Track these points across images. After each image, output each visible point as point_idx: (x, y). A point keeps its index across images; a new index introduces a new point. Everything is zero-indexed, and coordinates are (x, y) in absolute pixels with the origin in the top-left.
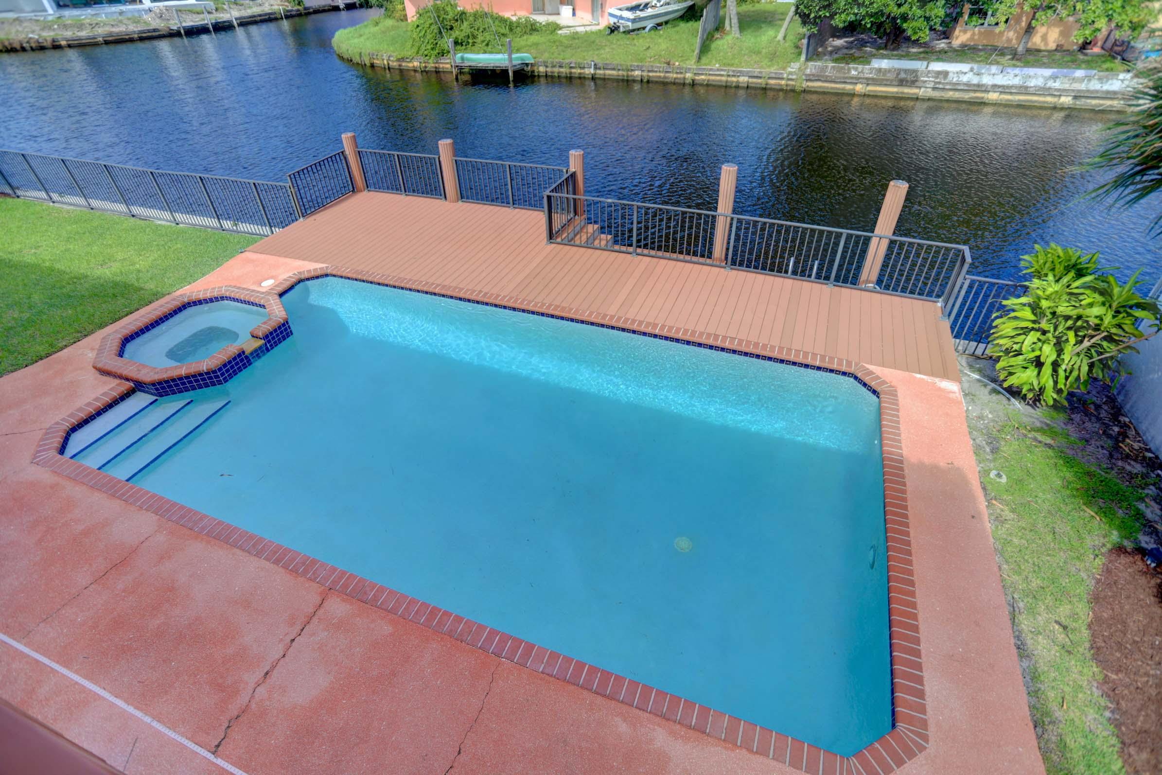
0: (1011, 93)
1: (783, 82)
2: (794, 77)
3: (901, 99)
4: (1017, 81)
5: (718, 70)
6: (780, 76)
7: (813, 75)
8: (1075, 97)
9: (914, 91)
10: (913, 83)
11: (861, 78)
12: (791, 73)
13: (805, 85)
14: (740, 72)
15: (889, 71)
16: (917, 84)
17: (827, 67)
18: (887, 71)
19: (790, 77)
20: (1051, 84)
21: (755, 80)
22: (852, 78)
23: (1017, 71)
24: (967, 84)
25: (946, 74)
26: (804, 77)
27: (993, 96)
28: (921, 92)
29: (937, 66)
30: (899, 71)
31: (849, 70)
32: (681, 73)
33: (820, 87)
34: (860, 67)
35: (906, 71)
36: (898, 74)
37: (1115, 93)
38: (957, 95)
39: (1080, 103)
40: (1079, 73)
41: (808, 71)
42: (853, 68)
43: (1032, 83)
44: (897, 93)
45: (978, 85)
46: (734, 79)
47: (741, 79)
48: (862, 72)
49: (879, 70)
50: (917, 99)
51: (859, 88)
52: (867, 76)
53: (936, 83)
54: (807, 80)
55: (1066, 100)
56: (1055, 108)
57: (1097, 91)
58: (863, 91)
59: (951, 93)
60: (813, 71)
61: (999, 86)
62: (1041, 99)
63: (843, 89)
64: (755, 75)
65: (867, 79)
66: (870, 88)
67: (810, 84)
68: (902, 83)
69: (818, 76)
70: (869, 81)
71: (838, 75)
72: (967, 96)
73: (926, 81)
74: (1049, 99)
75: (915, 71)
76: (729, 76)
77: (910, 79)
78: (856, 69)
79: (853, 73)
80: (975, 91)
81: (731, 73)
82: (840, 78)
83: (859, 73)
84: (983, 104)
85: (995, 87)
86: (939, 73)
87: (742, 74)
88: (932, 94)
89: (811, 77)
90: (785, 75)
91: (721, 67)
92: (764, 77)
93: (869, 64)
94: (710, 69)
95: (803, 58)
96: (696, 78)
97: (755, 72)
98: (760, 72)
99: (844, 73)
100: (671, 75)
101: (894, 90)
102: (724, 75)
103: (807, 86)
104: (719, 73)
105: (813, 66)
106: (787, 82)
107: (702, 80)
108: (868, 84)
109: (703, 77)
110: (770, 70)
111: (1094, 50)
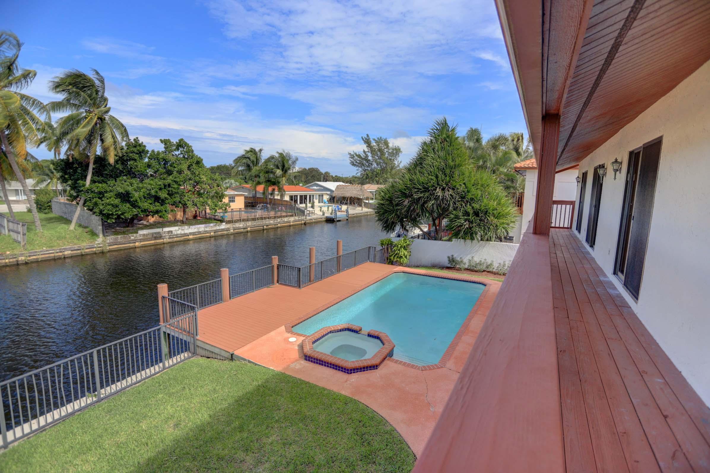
0: (196, 235)
1: (95, 249)
2: (101, 245)
3: (157, 245)
4: (196, 230)
5: (47, 251)
6: (93, 246)
7: (112, 243)
8: (214, 232)
9: (162, 240)
10: (161, 237)
11: (136, 240)
12: (99, 244)
13: (108, 248)
14: (64, 249)
15: (148, 234)
16: (162, 238)
17: (118, 238)
18: (147, 235)
19: (99, 246)
20: (206, 229)
21: (75, 252)
22: (132, 240)
23: (194, 227)
24: (181, 234)
25: (172, 232)
26: (107, 244)
27: (191, 237)
28: (165, 240)
29: (166, 229)
30: (153, 234)
31: (130, 237)
32: (15, 258)
33: (117, 248)
34: (135, 235)
35: (155, 233)
36: (153, 235)
37: (224, 229)
38: (178, 239)
39: (216, 234)
40: (212, 225)
41: (108, 241)
42: (132, 236)
43: (201, 230)
44: (155, 243)
45: (185, 234)
46: (61, 254)
47: (66, 253)
49: (144, 235)
50: (164, 244)
51: (137, 244)
52: (139, 238)
53: (169, 236)
54: (109, 246)
55: (212, 234)
56: (210, 237)
57: (219, 229)
58: (140, 245)
59: (176, 239)
60: (111, 240)
61: (192, 233)
62: (205, 235)
63: (129, 246)
64: (76, 249)
65: (140, 239)
66: (142, 243)
67: (111, 247)
68: (156, 238)
69: (114, 243)
70: (141, 240)
71: (125, 240)
72: (182, 239)
73: (165, 236)
74: (207, 234)
75: (159, 233)
76: (57, 252)
77: (158, 236)
78: (133, 236)
79: (132, 238)
80: (184, 236)
81: (57, 251)
82: (127, 241)
83: (135, 237)
84: (189, 240)
85: (191, 234)
86: (169, 232)
87: (66, 249)
88: (169, 240)
89: (111, 244)
90: (96, 246)
91: (48, 249)
92: (83, 249)
93: (137, 233)
94: (41, 251)
95: (101, 235)
96: (28, 258)
97: (75, 247)
98: (78, 247)
99: (127, 239)
100: (4, 261)
101: (153, 242)
102: (53, 253)
103: (110, 249)
104: (48, 252)
105: (110, 239)
106: (97, 249)
107: (34, 259)
108: (141, 242)
109: (34, 257)
110: (84, 244)
111: (199, 218)
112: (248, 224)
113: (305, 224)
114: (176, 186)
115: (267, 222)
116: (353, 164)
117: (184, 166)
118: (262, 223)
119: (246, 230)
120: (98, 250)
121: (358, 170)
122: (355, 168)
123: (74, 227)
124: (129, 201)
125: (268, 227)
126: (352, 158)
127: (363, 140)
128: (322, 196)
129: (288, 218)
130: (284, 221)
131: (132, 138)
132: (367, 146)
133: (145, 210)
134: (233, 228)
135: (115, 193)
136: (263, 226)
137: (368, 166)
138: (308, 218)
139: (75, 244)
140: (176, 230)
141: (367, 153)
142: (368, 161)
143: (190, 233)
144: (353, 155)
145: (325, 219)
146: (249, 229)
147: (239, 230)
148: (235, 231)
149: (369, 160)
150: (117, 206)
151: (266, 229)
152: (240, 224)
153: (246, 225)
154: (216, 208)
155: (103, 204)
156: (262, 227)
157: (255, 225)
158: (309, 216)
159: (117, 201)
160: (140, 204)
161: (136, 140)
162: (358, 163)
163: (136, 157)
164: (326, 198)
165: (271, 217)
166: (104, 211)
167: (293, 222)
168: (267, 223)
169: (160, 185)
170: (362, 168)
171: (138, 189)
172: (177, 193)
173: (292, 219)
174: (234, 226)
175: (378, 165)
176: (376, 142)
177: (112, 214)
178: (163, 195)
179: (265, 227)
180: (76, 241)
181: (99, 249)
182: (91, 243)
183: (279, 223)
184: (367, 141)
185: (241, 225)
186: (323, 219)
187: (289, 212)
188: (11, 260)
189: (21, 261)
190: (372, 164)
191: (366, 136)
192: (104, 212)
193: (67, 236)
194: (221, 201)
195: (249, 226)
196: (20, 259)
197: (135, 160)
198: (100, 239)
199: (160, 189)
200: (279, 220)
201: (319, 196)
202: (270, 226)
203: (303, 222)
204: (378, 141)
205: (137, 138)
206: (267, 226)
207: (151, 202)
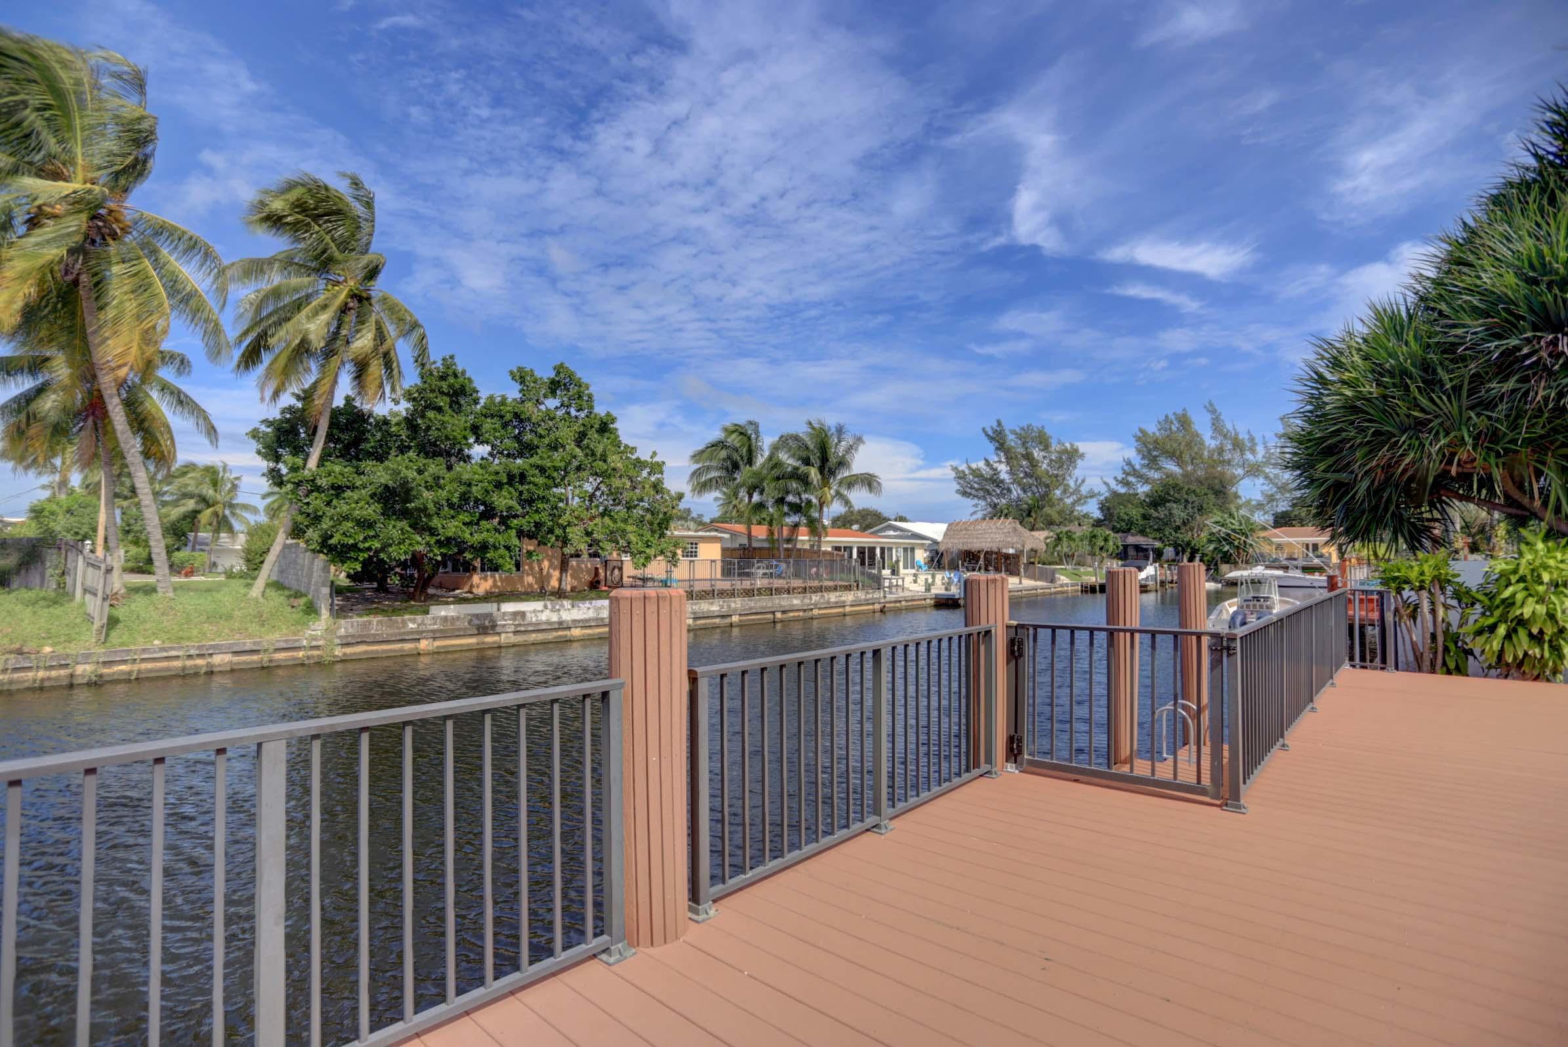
0: (591, 627)
1: (301, 654)
2: (321, 643)
3: (482, 650)
4: (591, 614)
5: (163, 649)
6: (296, 645)
7: (353, 636)
9: (496, 638)
10: (492, 629)
11: (422, 632)
12: (315, 638)
13: (338, 652)
14: (212, 647)
15: (458, 618)
16: (498, 629)
17: (370, 622)
18: (454, 619)
19: (314, 643)
21: (245, 658)
22: (412, 632)
23: (587, 604)
24: (548, 622)
25: (523, 614)
26: (338, 641)
27: (576, 632)
28: (504, 639)
29: (509, 607)
30: (470, 618)
31: (404, 623)
32: (68, 666)
33: (366, 652)
34: (419, 618)
35: (477, 616)
36: (472, 622)
38: (540, 637)
41: (342, 632)
42: (410, 620)
44: (475, 644)
45: (560, 623)
46: (200, 662)
47: (217, 659)
48: (423, 623)
49: (445, 619)
50: (500, 647)
51: (424, 645)
52: (432, 627)
53: (516, 626)
54: (343, 645)
58: (430, 648)
59: (534, 635)
60: (351, 630)
61: (579, 621)
63: (401, 650)
64: (247, 648)
65: (434, 631)
66: (438, 643)
67: (349, 650)
68: (479, 631)
69: (360, 636)
70: (435, 635)
71: (391, 631)
72: (550, 636)
73: (504, 626)
75: (489, 616)
76: (190, 657)
77: (485, 626)
78: (414, 621)
79: (411, 625)
80: (558, 629)
81: (192, 652)
82: (395, 635)
83: (419, 625)
84: (569, 641)
85: (576, 623)
86: (515, 614)
87: (219, 650)
88: (514, 639)
89: (350, 640)
90: (305, 643)
91: (167, 645)
92: (266, 650)
93: (427, 613)
94: (144, 650)
95: (325, 613)
96: (106, 671)
97: (244, 644)
98: (255, 643)
99: (398, 628)
100: (30, 674)
101: (473, 640)
102: (178, 657)
103: (345, 654)
104: (165, 654)
105: (348, 626)
106: (310, 653)
107: (122, 673)
108: (434, 639)
109: (123, 667)
110: (274, 637)
111: (604, 588)
112: (733, 605)
113: (882, 611)
114: (541, 480)
115: (785, 601)
116: (965, 494)
117: (566, 434)
118: (770, 604)
119: (728, 621)
120: (313, 657)
121: (976, 505)
122: (970, 502)
123: (262, 589)
124: (405, 514)
125: (785, 616)
126: (960, 478)
127: (987, 435)
128: (913, 550)
129: (838, 594)
130: (829, 602)
131: (436, 357)
132: (997, 449)
133: (449, 539)
134: (694, 613)
135: (370, 489)
136: (774, 613)
137: (1002, 495)
138: (890, 597)
139: (250, 636)
140: (537, 611)
141: (995, 465)
142: (998, 483)
143: (574, 621)
144: (963, 472)
145: (932, 602)
146: (735, 619)
147: (708, 621)
148: (699, 622)
149: (1002, 481)
150: (370, 525)
151: (782, 621)
152: (712, 604)
153: (729, 606)
154: (648, 551)
155: (332, 518)
156: (770, 616)
157: (751, 608)
158: (891, 593)
159: (372, 511)
160: (436, 522)
161: (448, 362)
162: (977, 490)
163: (443, 402)
164: (921, 556)
165: (794, 589)
166: (332, 537)
167: (852, 606)
168: (784, 603)
169: (497, 473)
170: (985, 499)
171: (436, 483)
172: (544, 499)
173: (849, 597)
174: (696, 608)
175: (1025, 492)
176: (1019, 437)
177: (354, 547)
178: (503, 500)
179: (779, 615)
180: (254, 628)
181: (316, 653)
182: (295, 634)
183: (815, 605)
184: (998, 438)
185: (714, 607)
186: (928, 601)
187: (841, 580)
188: (54, 673)
189: (83, 676)
190: (1009, 490)
191: (995, 425)
192: (332, 541)
193: (237, 613)
194: (662, 535)
195: (735, 612)
196: (80, 669)
197: (439, 410)
198: (321, 626)
199: (499, 486)
200: (815, 598)
201: (905, 550)
202: (791, 614)
203: (877, 606)
204: (1025, 437)
205: (452, 357)
206: (784, 612)
207: (467, 520)
